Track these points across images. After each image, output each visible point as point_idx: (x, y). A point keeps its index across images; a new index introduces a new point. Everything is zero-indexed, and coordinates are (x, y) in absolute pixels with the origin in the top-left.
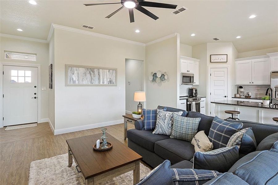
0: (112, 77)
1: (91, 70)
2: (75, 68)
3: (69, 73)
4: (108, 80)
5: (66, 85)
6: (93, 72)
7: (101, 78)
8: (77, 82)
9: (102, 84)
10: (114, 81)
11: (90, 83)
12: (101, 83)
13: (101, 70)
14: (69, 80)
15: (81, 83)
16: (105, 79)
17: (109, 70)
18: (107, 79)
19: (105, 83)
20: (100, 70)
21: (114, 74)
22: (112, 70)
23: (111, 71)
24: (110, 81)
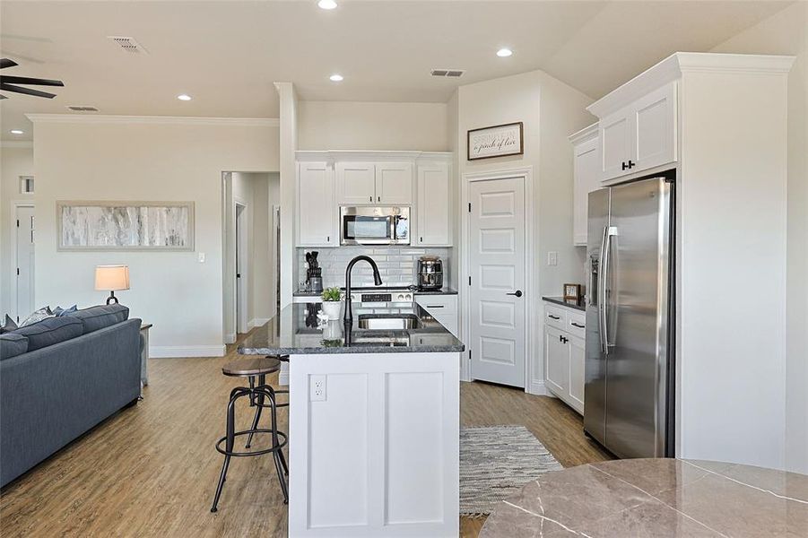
0: (178, 227)
1: (119, 211)
2: (77, 208)
3: (66, 222)
4: (167, 233)
5: (60, 249)
6: (124, 216)
7: (146, 230)
8: (83, 243)
9: (148, 245)
10: (184, 237)
11: (115, 244)
12: (146, 243)
13: (144, 211)
14: (64, 237)
15: (92, 243)
16: (157, 234)
17: (169, 207)
18: (162, 231)
19: (157, 244)
20: (142, 208)
21: (185, 219)
22: (178, 207)
23: (174, 210)
24: (172, 238)
